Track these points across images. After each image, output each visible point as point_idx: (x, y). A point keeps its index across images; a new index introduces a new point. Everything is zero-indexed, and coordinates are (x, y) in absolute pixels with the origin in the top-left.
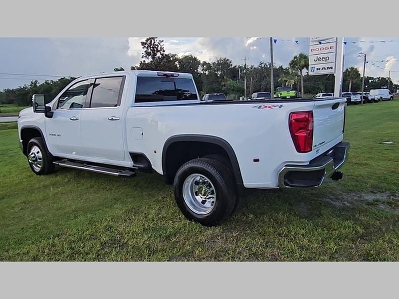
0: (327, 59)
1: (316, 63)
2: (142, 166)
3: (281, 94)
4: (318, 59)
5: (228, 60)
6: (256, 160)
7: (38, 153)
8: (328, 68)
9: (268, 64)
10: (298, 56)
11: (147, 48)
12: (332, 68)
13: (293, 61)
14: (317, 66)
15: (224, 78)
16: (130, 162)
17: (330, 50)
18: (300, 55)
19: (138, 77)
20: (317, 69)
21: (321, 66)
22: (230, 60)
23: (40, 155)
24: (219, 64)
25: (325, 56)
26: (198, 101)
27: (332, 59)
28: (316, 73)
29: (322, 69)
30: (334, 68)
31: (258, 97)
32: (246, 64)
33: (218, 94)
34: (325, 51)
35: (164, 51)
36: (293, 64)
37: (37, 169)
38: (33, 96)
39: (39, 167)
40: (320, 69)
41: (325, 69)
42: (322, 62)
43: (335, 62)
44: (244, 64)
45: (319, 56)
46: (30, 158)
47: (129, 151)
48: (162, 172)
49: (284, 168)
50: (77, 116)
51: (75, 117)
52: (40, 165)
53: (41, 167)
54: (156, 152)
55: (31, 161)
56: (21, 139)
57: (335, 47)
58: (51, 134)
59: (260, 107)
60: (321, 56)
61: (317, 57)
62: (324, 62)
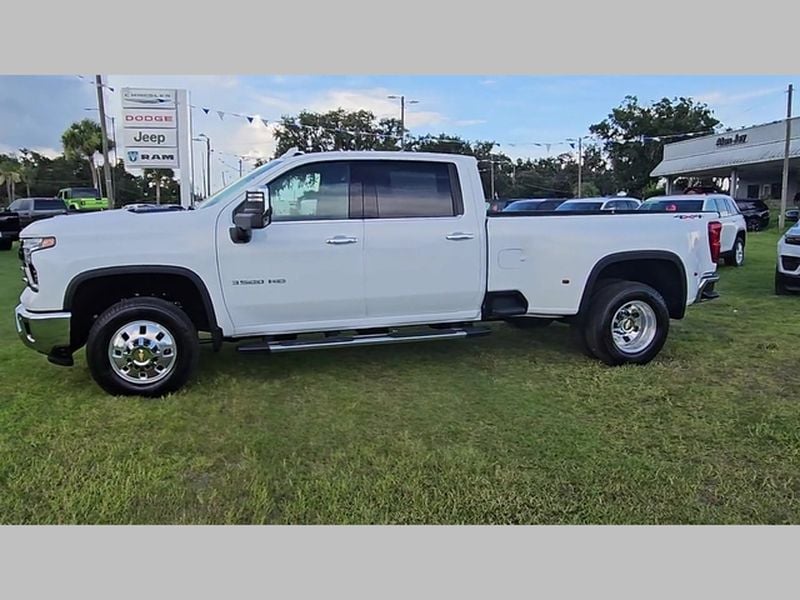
0: (161, 139)
3: (80, 203)
4: (143, 138)
6: (696, 274)
8: (164, 157)
10: (80, 124)
12: (172, 157)
13: (70, 134)
14: (141, 152)
17: (164, 124)
20: (143, 157)
21: (151, 152)
25: (157, 132)
27: (170, 140)
28: (141, 164)
29: (153, 158)
30: (175, 157)
34: (154, 123)
36: (71, 140)
40: (148, 157)
41: (159, 158)
42: (150, 143)
43: (178, 146)
45: (145, 132)
46: (141, 356)
47: (489, 290)
48: (577, 310)
49: (705, 280)
50: (349, 236)
51: (343, 237)
52: (161, 368)
53: (164, 372)
54: (567, 282)
55: (144, 360)
56: (61, 308)
57: (174, 119)
58: (244, 280)
59: (681, 217)
60: (150, 132)
61: (140, 133)
62: (156, 144)
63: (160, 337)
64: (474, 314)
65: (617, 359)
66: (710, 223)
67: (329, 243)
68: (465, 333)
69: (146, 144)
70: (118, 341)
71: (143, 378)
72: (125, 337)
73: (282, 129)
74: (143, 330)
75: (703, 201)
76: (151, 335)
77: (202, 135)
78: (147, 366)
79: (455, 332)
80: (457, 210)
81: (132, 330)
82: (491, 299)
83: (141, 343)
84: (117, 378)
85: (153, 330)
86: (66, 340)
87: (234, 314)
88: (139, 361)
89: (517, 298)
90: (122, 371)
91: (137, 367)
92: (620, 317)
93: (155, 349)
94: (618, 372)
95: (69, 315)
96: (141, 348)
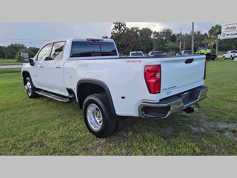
0: (234, 28)
1: (226, 31)
2: (71, 97)
3: (200, 51)
5: (170, 30)
6: (123, 98)
7: (29, 85)
8: (234, 34)
9: (196, 32)
10: (214, 26)
11: (116, 24)
13: (211, 30)
14: (227, 33)
15: (167, 41)
16: (67, 94)
18: (216, 26)
19: (72, 42)
20: (227, 35)
21: (230, 33)
22: (171, 30)
23: (30, 87)
24: (164, 33)
25: (233, 26)
26: (118, 56)
28: (226, 37)
29: (231, 35)
31: (184, 53)
32: (181, 33)
33: (157, 52)
35: (125, 25)
36: (211, 32)
37: (30, 95)
38: (22, 53)
39: (30, 94)
40: (229, 35)
41: (233, 35)
44: (180, 33)
45: (229, 26)
47: (66, 87)
48: (77, 101)
58: (34, 75)
60: (230, 26)
61: (227, 27)
62: (232, 30)
69: (229, 30)
95: (23, 78)
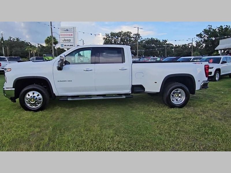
1: (64, 42)
3: (48, 58)
4: (65, 40)
6: (199, 81)
8: (70, 45)
10: (49, 37)
12: (72, 46)
14: (65, 44)
17: (71, 36)
20: (65, 45)
21: (67, 44)
25: (68, 39)
27: (72, 41)
29: (67, 46)
30: (73, 45)
32: (3, 37)
33: (16, 57)
36: (47, 41)
40: (66, 46)
41: (69, 46)
42: (67, 42)
43: (74, 43)
46: (32, 100)
47: (133, 84)
48: (159, 91)
49: (203, 83)
50: (90, 69)
51: (89, 69)
52: (38, 104)
53: (39, 105)
54: (156, 83)
55: (33, 102)
56: (12, 87)
57: (73, 35)
58: (60, 80)
59: (195, 63)
60: (66, 39)
61: (64, 39)
62: (68, 42)
63: (38, 95)
64: (129, 91)
65: (173, 106)
66: (205, 65)
67: (85, 70)
68: (125, 97)
69: (65, 42)
70: (27, 96)
71: (34, 106)
72: (29, 95)
73: (105, 37)
74: (33, 94)
75: (221, 58)
76: (36, 95)
77: (81, 39)
78: (34, 103)
79: (122, 96)
80: (123, 61)
81: (31, 93)
82: (134, 87)
83: (32, 97)
84: (26, 106)
85: (36, 94)
86: (13, 96)
87: (58, 90)
88: (32, 102)
89: (141, 87)
90: (28, 104)
91: (31, 103)
92: (174, 93)
93: (36, 99)
94: (172, 110)
95: (14, 89)
96: (32, 98)
